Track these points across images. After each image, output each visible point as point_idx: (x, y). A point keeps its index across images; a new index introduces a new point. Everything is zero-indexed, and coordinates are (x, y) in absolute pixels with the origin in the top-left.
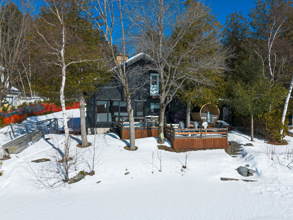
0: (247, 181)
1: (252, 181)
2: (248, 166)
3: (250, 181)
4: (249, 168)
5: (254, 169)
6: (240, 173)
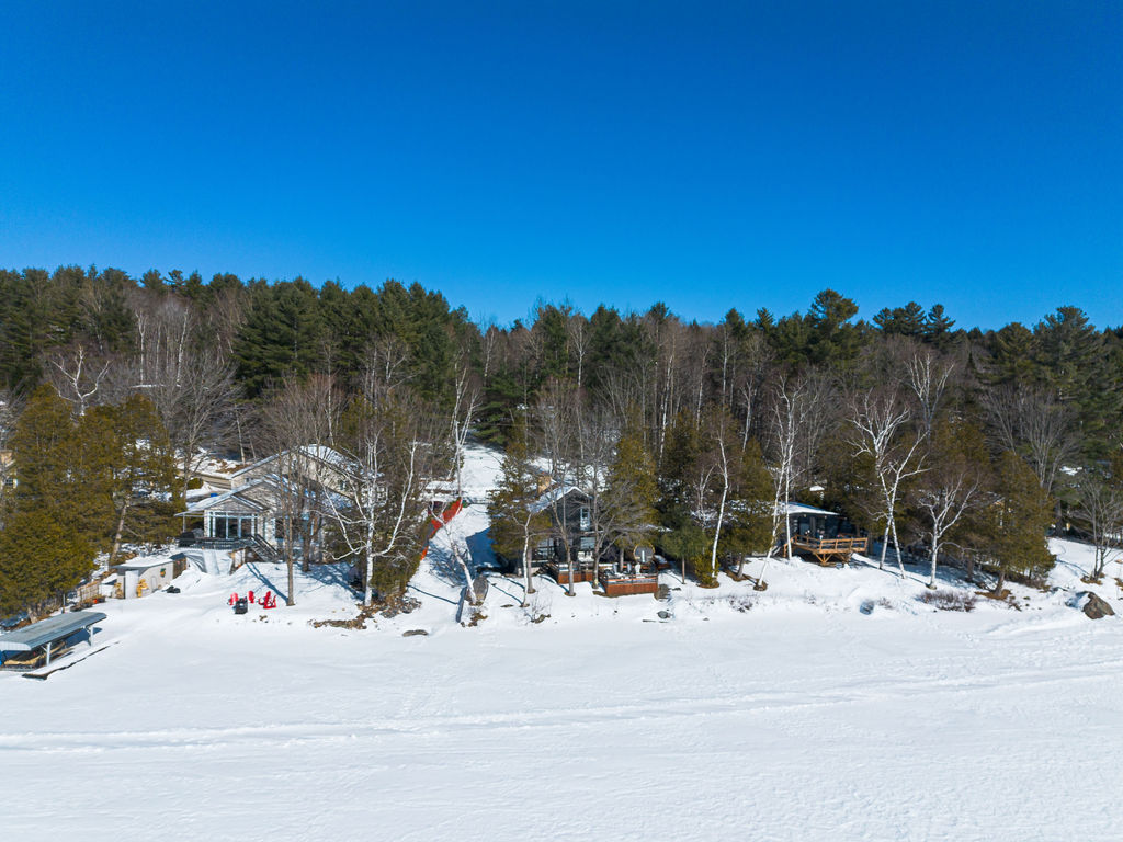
2: (668, 610)
3: (664, 622)
5: (672, 613)
6: (660, 616)
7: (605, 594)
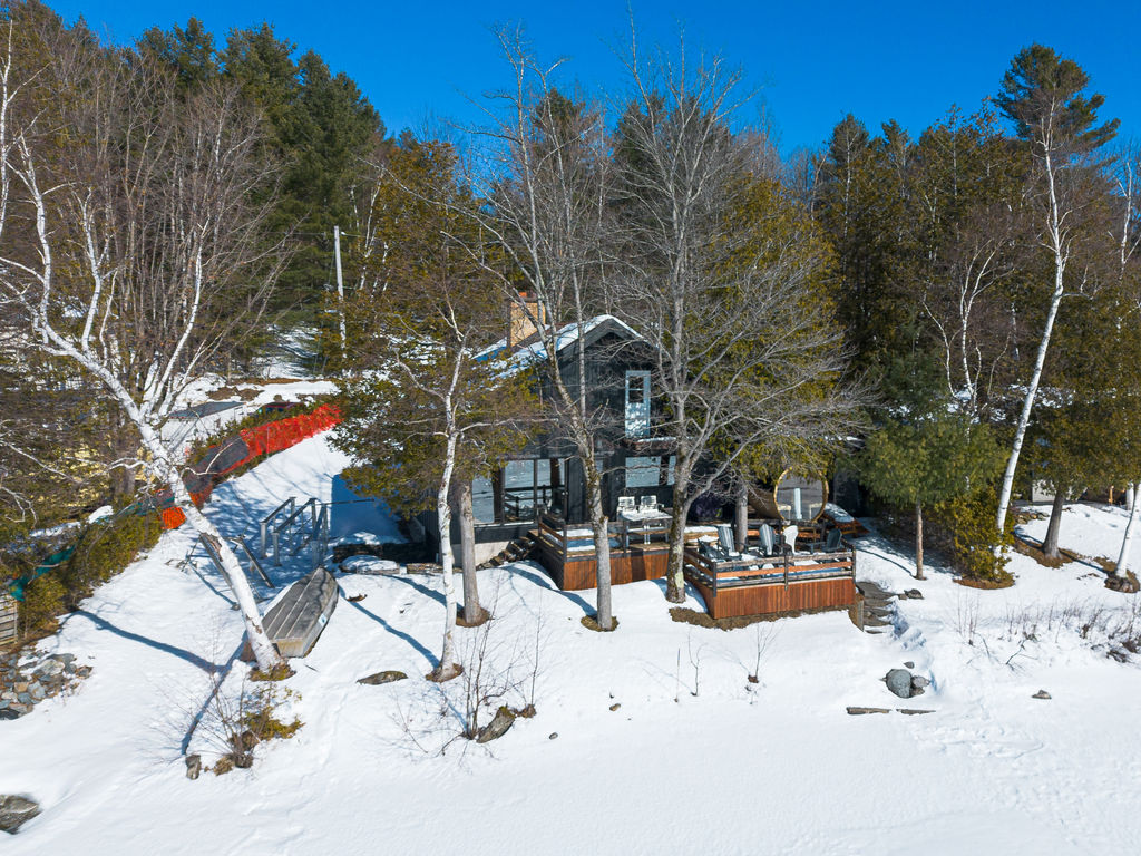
0: (911, 712)
1: (921, 712)
2: (910, 665)
3: (916, 712)
4: (914, 672)
5: (928, 677)
6: (893, 689)
7: (710, 618)
